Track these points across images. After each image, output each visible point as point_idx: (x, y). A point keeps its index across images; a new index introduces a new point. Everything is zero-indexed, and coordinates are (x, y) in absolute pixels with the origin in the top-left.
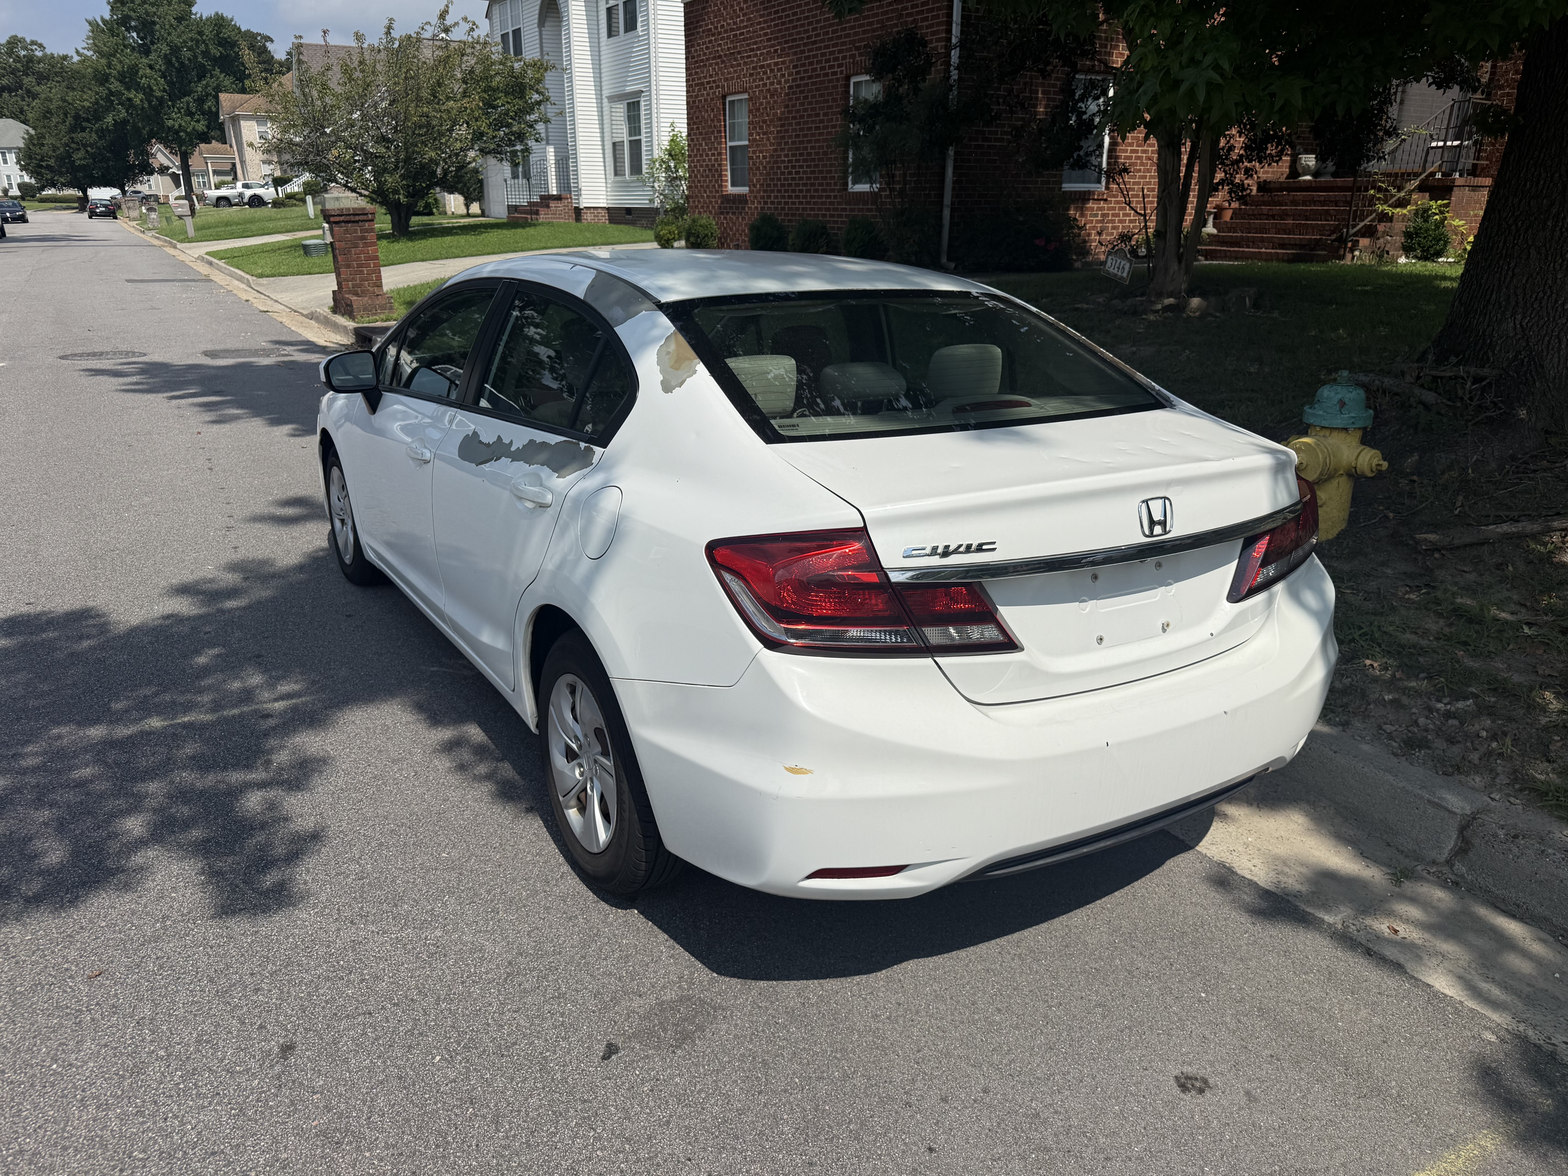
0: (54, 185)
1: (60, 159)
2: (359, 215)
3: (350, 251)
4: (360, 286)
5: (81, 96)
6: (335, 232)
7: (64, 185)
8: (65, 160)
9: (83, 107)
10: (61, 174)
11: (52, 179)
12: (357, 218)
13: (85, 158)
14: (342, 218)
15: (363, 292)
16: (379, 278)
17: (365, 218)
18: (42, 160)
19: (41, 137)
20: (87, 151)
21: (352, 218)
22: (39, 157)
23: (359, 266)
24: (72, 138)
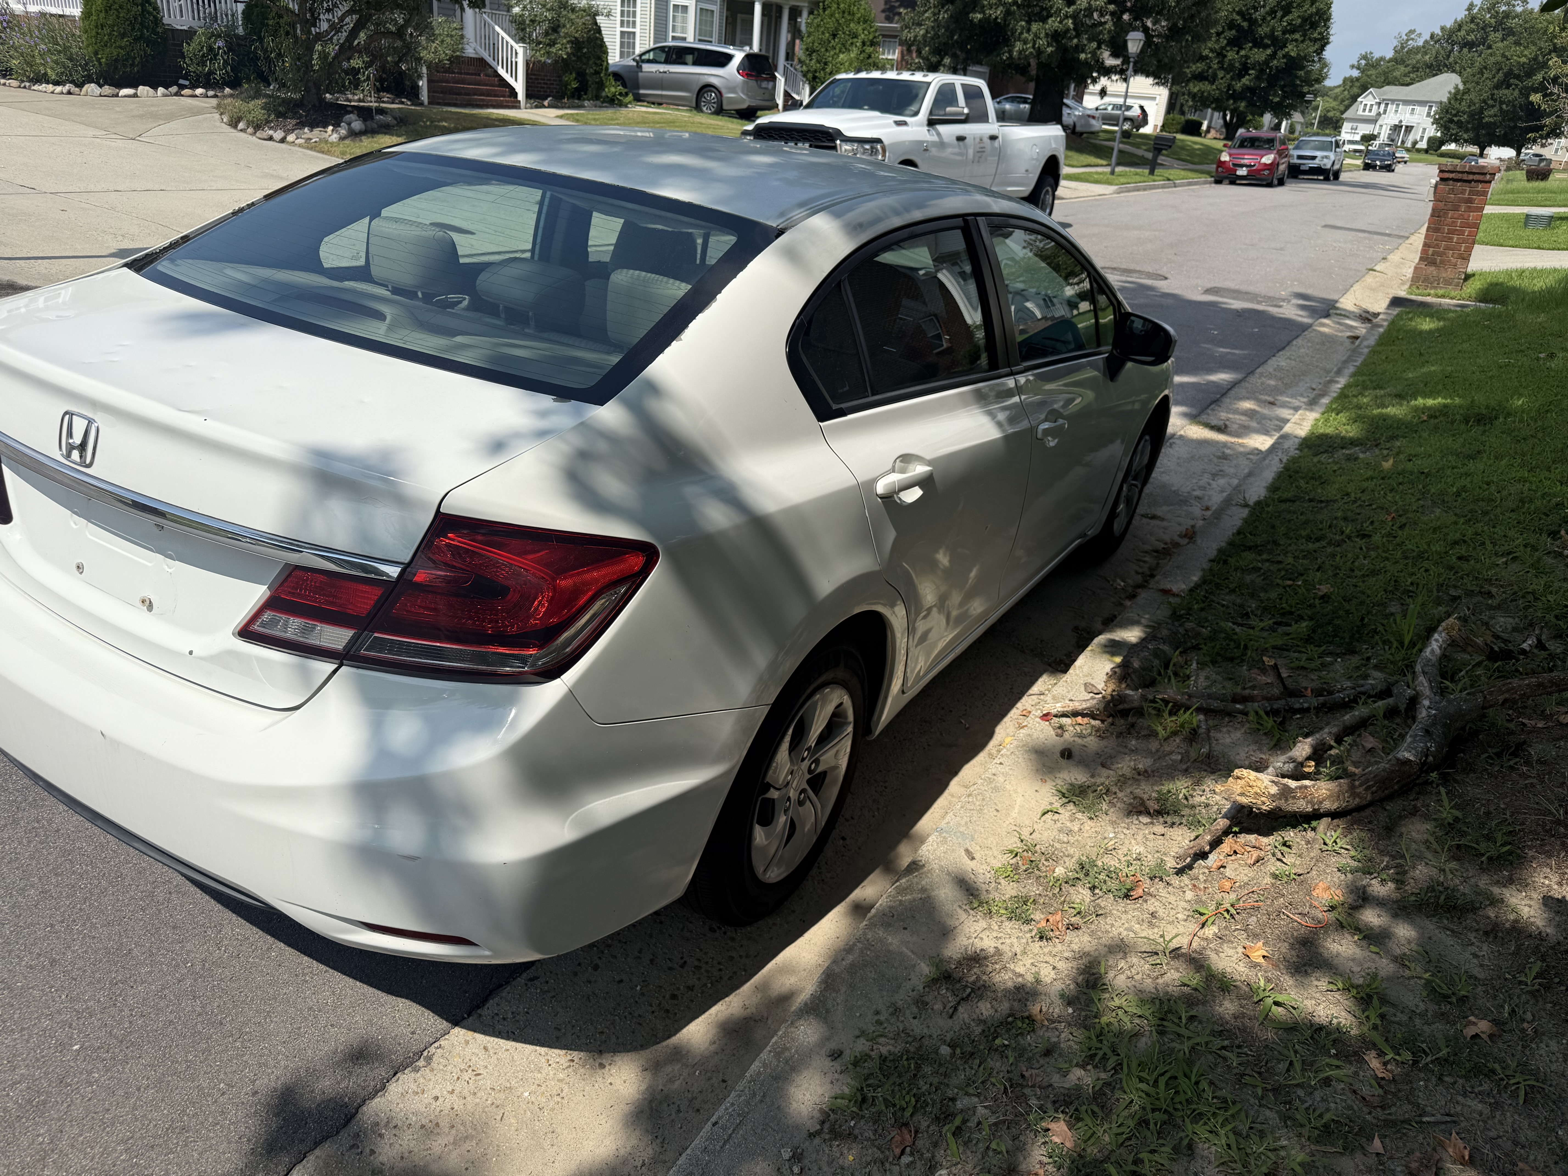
0: (1456, 141)
1: (1472, 115)
2: (1474, 173)
3: (1446, 214)
4: (1440, 254)
5: (1522, 52)
6: (1438, 191)
7: (1466, 141)
8: (1476, 116)
9: (1519, 63)
10: (1467, 131)
11: (1456, 135)
12: (1471, 177)
13: (1495, 116)
14: (1451, 176)
15: (1442, 262)
16: (1469, 250)
17: (1481, 178)
18: (1456, 115)
19: (1467, 91)
20: (1501, 108)
21: (1465, 177)
22: (1454, 112)
23: (1451, 232)
24: (1493, 95)
